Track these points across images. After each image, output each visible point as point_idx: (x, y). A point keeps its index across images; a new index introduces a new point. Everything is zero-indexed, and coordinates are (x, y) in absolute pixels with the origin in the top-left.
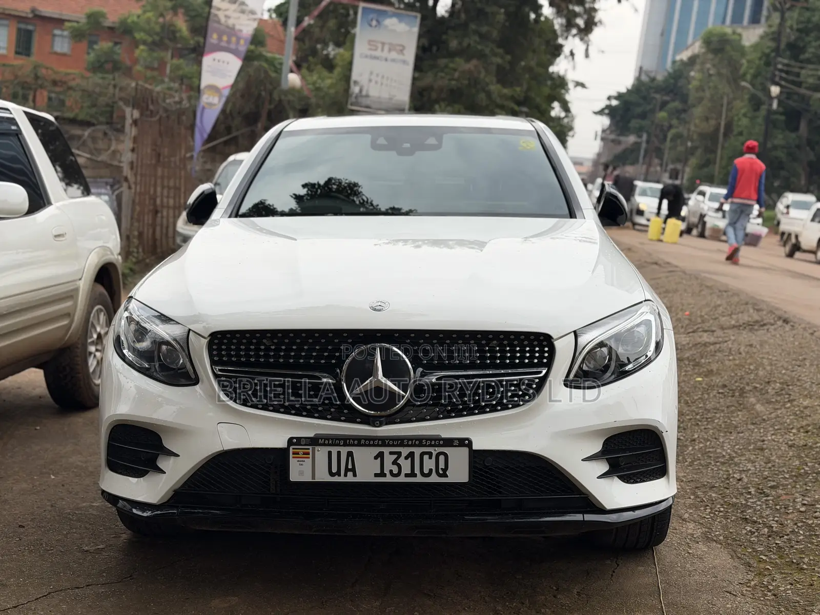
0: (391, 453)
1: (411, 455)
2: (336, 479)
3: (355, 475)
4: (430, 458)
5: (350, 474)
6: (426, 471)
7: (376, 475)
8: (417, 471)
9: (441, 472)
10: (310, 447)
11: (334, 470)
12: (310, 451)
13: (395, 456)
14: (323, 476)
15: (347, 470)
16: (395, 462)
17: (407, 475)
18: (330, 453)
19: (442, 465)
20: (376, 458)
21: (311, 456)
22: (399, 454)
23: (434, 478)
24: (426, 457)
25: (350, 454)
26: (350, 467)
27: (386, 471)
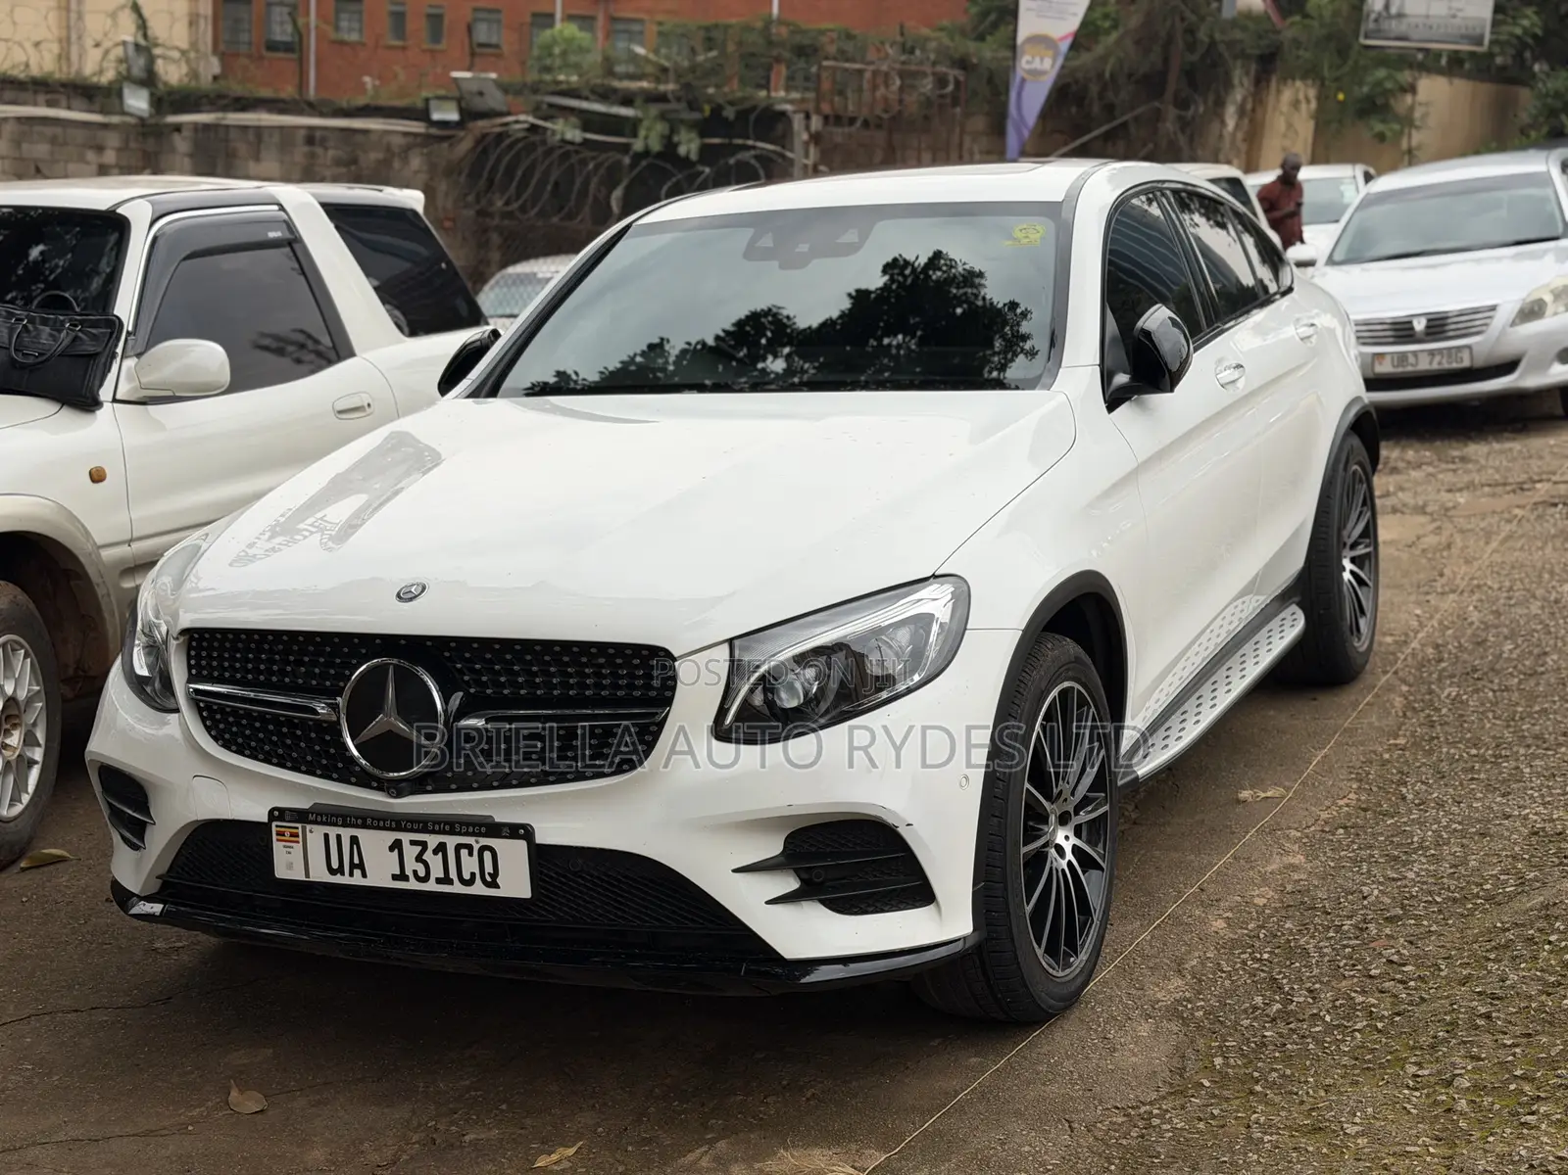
0: (413, 843)
1: (441, 848)
2: (338, 879)
3: (364, 875)
4: (471, 854)
5: (357, 872)
6: (467, 876)
7: (395, 877)
8: (453, 874)
9: (489, 879)
10: (299, 825)
11: (335, 865)
12: (300, 831)
13: (420, 848)
14: (320, 874)
15: (353, 866)
16: (419, 858)
17: (439, 881)
18: (326, 836)
19: (489, 868)
20: (391, 849)
21: (300, 839)
22: (424, 845)
23: (479, 889)
24: (464, 852)
25: (354, 840)
26: (356, 861)
27: (409, 872)
